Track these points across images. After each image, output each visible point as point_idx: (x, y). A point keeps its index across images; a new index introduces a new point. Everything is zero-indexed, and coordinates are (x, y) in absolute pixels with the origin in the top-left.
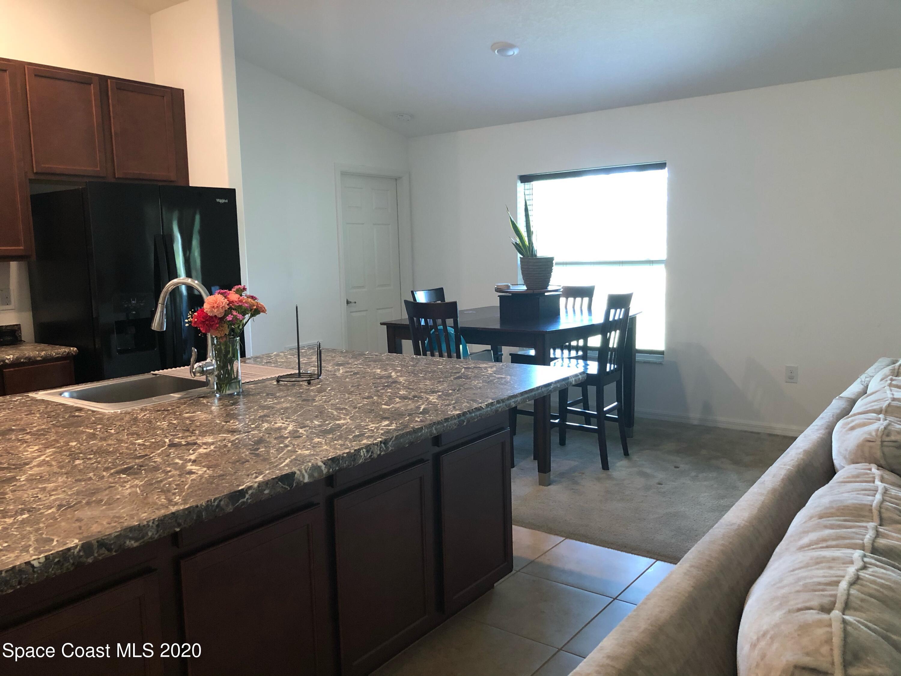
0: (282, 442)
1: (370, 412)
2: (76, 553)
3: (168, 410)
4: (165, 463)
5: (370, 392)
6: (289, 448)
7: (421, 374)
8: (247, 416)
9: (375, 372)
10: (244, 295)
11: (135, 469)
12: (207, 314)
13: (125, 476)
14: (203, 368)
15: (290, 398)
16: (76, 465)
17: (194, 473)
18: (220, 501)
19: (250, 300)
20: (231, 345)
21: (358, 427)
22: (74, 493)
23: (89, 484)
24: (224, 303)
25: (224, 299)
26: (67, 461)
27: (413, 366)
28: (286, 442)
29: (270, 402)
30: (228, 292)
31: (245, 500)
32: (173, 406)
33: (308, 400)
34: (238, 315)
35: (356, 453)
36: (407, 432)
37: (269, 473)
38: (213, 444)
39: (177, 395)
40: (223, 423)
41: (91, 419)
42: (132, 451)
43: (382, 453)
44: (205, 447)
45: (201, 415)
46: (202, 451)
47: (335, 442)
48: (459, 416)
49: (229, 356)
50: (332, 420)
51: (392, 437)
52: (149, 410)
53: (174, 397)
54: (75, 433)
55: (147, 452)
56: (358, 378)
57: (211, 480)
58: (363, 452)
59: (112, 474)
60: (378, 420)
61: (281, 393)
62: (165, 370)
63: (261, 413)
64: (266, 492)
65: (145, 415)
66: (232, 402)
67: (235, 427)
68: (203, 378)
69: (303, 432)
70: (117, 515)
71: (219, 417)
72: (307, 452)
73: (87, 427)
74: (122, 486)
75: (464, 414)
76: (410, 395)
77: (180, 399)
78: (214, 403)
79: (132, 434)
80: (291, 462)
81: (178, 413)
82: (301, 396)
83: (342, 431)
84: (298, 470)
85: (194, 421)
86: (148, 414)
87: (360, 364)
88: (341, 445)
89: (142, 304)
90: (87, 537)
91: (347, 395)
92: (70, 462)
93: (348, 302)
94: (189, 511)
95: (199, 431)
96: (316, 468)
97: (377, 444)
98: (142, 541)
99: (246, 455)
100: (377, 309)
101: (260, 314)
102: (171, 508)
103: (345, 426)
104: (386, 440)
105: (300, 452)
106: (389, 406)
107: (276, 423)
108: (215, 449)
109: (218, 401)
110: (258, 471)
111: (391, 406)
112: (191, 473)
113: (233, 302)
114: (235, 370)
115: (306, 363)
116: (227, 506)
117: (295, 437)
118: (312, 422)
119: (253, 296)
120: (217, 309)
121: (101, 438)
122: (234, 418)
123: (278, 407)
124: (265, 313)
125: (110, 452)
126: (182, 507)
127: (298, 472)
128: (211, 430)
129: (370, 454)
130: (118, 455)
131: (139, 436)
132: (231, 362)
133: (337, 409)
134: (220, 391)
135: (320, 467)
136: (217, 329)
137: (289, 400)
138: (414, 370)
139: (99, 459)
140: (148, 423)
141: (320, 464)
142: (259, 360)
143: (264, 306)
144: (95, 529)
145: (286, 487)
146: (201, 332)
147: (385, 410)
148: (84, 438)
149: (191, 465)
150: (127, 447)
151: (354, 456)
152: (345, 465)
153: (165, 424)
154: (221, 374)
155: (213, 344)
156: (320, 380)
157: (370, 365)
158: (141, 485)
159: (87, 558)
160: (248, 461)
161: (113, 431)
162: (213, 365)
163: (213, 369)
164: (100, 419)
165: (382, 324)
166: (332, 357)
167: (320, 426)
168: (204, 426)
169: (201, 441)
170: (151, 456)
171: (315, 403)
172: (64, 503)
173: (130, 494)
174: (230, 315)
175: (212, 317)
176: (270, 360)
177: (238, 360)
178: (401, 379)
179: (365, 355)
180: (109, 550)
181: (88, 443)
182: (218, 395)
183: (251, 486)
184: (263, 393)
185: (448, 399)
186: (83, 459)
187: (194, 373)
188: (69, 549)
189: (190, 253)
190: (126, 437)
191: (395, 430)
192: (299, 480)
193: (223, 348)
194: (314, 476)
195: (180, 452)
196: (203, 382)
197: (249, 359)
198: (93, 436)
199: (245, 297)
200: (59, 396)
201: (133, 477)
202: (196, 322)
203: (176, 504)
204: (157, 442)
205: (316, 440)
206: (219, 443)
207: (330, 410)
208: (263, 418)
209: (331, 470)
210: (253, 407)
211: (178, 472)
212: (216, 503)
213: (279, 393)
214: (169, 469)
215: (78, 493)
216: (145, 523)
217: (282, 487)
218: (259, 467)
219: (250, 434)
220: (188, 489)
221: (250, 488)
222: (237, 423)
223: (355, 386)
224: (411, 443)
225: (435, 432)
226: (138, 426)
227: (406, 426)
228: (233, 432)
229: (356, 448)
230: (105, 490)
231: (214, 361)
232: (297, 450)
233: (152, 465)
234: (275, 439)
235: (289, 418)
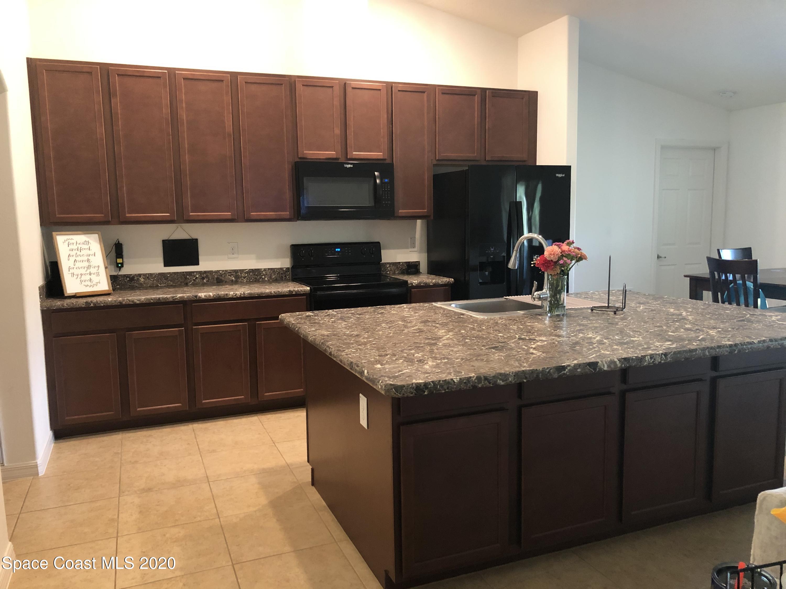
0: (592, 345)
1: (658, 335)
2: (473, 380)
3: (517, 320)
4: (517, 347)
5: (661, 323)
6: (596, 349)
7: (708, 315)
8: (569, 329)
9: (669, 311)
10: (573, 246)
11: (499, 348)
12: (546, 259)
13: (494, 350)
14: (540, 296)
15: (600, 321)
16: (467, 342)
17: (535, 354)
18: (551, 369)
19: (576, 250)
20: (560, 282)
21: (647, 343)
22: (468, 354)
23: (475, 351)
24: (558, 252)
25: (559, 249)
26: (461, 339)
27: (703, 309)
28: (594, 346)
29: (585, 322)
30: (562, 244)
31: (565, 372)
32: (520, 318)
33: (613, 324)
34: (568, 260)
35: (642, 357)
36: (684, 350)
37: (581, 360)
38: (546, 341)
39: (522, 312)
40: (552, 331)
41: (470, 320)
42: (497, 339)
43: (662, 362)
44: (541, 342)
45: (537, 325)
46: (539, 343)
47: (629, 350)
48: (731, 346)
49: (559, 289)
50: (629, 337)
51: (672, 352)
52: (504, 319)
53: (520, 313)
54: (462, 326)
55: (506, 340)
56: (654, 313)
57: (545, 359)
58: (648, 358)
59: (487, 348)
60: (663, 341)
61: (594, 318)
62: (513, 297)
63: (578, 328)
64: (579, 370)
65: (502, 321)
66: (559, 320)
67: (560, 334)
68: (539, 303)
69: (607, 342)
70: (493, 367)
71: (550, 327)
72: (608, 353)
73: (469, 324)
74: (493, 355)
75: (736, 345)
76: (693, 328)
77: (524, 314)
78: (546, 319)
79: (496, 330)
80: (596, 356)
81: (523, 322)
82: (608, 321)
83: (634, 344)
84: (601, 361)
85: (534, 328)
86: (504, 321)
87: (658, 304)
88: (632, 352)
89: (498, 251)
90: (479, 374)
91: (642, 323)
92: (463, 340)
93: (659, 257)
94: (532, 372)
95: (537, 333)
96: (613, 362)
97: (659, 355)
98: (505, 382)
99: (567, 349)
100: (686, 264)
101: (582, 260)
102: (522, 368)
103: (637, 342)
104: (665, 353)
105: (603, 352)
106: (675, 333)
107: (588, 335)
108: (547, 344)
109: (549, 318)
110: (575, 358)
111: (676, 334)
112: (532, 354)
113: (564, 251)
114: (562, 300)
115: (614, 300)
116: (554, 373)
117: (600, 344)
118: (614, 336)
119: (579, 248)
120: (553, 256)
121: (478, 330)
122: (559, 329)
123: (591, 325)
124: (586, 260)
125: (484, 338)
126: (528, 369)
127: (600, 362)
128: (545, 334)
129: (653, 360)
130: (489, 340)
131: (500, 332)
132: (560, 292)
133: (633, 331)
134: (551, 312)
135: (615, 362)
136: (552, 269)
137: (599, 322)
138: (703, 312)
139: (478, 340)
140: (504, 325)
141: (616, 360)
142: (579, 295)
143: (586, 255)
144: (482, 371)
145: (592, 370)
146: (541, 271)
147: (670, 336)
148: (468, 329)
149: (533, 350)
150: (493, 336)
151: (641, 359)
152: (633, 364)
153: (515, 327)
154: (552, 300)
155: (548, 279)
156: (624, 312)
157: (666, 305)
158: (504, 356)
159: (479, 384)
160: (568, 352)
161: (484, 328)
162: (547, 294)
163: (547, 297)
164: (476, 321)
165: (686, 276)
166: (636, 298)
167: (619, 339)
168: (540, 331)
169: (538, 339)
170: (508, 343)
171: (618, 326)
172: (464, 358)
173: (498, 359)
174: (561, 260)
175: (549, 261)
176: (587, 296)
177: (565, 292)
178: (690, 318)
179: (664, 298)
180: (490, 383)
181: (471, 332)
182: (549, 315)
183: (570, 365)
184: (581, 316)
185: (726, 334)
186: (470, 339)
187: (534, 299)
188: (470, 377)
189: (532, 213)
190: (492, 332)
191: (674, 348)
192: (601, 367)
193: (555, 282)
194: (611, 367)
195: (526, 343)
196: (539, 306)
197: (572, 294)
198: (473, 329)
199: (573, 248)
200: (450, 306)
201: (499, 351)
202: (538, 263)
203: (524, 367)
204: (511, 336)
205: (615, 347)
206: (550, 341)
207: (628, 331)
208: (580, 331)
209: (623, 366)
210: (573, 324)
211: (525, 352)
212: (548, 370)
213: (592, 317)
214: (519, 350)
215: (470, 355)
216: (508, 373)
217: (589, 369)
218: (575, 356)
219: (570, 338)
220: (531, 361)
221: (569, 366)
222: (562, 332)
223: (650, 319)
224: (686, 359)
225: (707, 354)
226: (498, 327)
227: (684, 347)
228: (559, 336)
229: (642, 355)
230: (484, 355)
231: (548, 291)
232: (601, 351)
233: (509, 347)
234: (587, 343)
235: (597, 333)
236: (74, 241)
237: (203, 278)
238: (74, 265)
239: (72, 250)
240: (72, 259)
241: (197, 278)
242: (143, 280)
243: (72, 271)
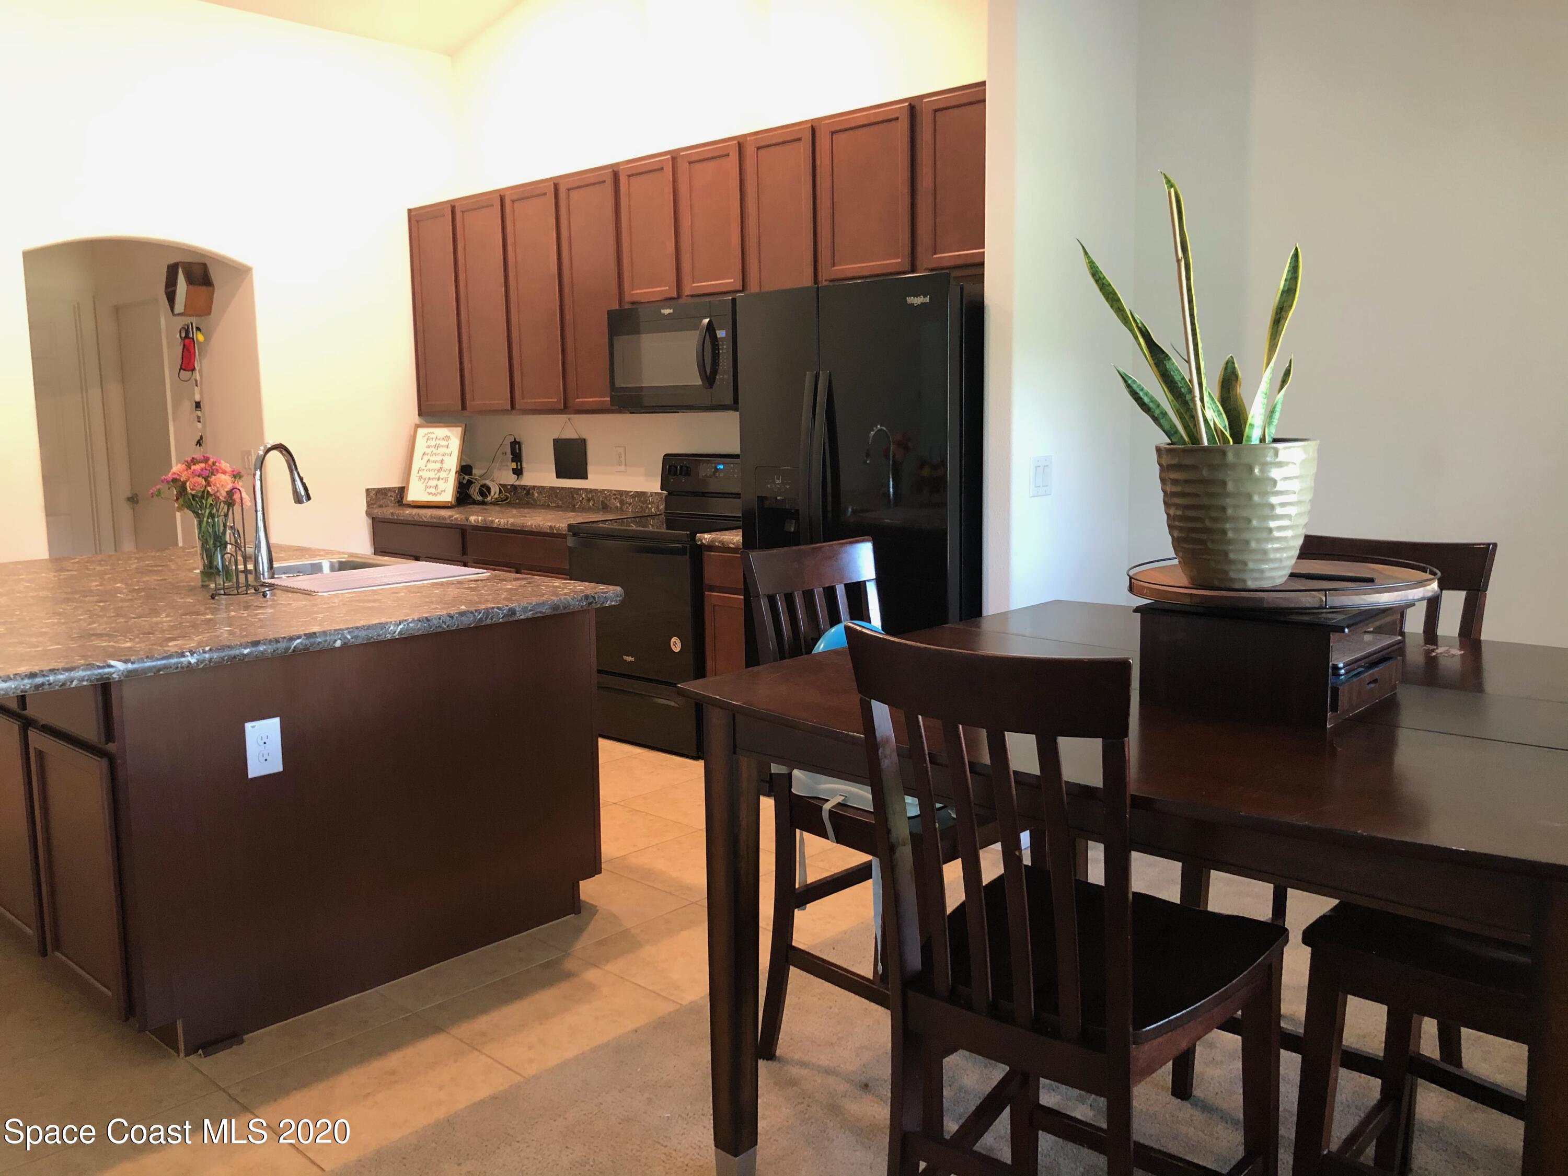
89: (787, 486)
236: (434, 436)
237: (589, 500)
238: (426, 466)
239: (429, 447)
240: (426, 458)
241: (583, 498)
242: (536, 495)
243: (421, 473)
